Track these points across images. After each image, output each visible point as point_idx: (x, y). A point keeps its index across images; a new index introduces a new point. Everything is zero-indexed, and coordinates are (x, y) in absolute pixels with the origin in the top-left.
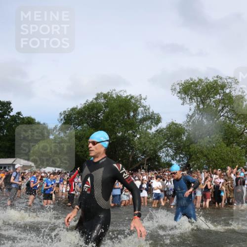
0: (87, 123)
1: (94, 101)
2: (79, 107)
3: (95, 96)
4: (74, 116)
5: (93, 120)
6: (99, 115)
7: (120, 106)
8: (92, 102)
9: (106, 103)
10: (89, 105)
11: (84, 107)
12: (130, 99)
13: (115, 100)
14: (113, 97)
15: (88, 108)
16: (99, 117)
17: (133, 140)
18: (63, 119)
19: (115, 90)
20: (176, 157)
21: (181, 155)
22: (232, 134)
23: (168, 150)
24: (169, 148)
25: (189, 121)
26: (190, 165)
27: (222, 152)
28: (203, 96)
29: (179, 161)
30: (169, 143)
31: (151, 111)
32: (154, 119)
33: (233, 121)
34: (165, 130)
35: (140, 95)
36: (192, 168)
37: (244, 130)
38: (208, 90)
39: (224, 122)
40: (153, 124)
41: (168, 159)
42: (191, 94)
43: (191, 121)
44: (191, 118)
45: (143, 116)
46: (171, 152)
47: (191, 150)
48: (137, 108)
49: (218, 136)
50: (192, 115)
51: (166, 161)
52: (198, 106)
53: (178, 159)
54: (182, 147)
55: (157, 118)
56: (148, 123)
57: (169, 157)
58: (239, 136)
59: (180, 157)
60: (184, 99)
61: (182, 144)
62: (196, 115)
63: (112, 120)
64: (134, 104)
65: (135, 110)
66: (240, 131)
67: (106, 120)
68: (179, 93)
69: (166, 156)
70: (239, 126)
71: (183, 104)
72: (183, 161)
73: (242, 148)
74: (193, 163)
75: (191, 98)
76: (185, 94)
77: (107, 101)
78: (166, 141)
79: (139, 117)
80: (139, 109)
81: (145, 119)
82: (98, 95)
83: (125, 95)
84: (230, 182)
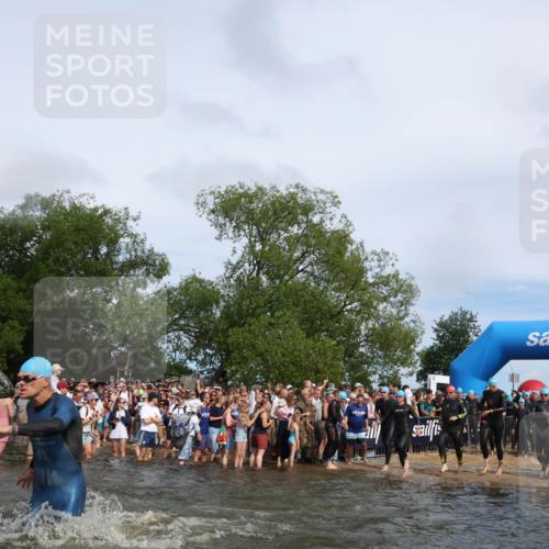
1: (19, 212)
3: (21, 202)
5: (14, 255)
6: (28, 244)
7: (78, 229)
8: (13, 213)
9: (46, 220)
10: (6, 220)
12: (101, 215)
13: (67, 214)
14: (64, 208)
16: (27, 249)
19: (68, 192)
20: (197, 353)
21: (208, 351)
22: (319, 310)
23: (179, 338)
24: (181, 333)
25: (231, 276)
26: (225, 372)
27: (295, 350)
28: (263, 225)
29: (203, 363)
30: (182, 322)
31: (147, 246)
32: (154, 265)
33: (323, 284)
34: (175, 293)
35: (126, 209)
36: (230, 378)
37: (345, 305)
38: (275, 213)
39: (304, 284)
40: (151, 275)
41: (180, 356)
42: (238, 218)
43: (235, 276)
44: (234, 271)
45: (128, 256)
46: (187, 342)
47: (230, 340)
48: (118, 237)
49: (290, 315)
50: (238, 263)
51: (174, 360)
52: (252, 246)
53: (200, 357)
54: (210, 333)
55: (160, 264)
56: (140, 272)
57: (181, 352)
58: (333, 317)
59: (206, 354)
60: (221, 227)
61: (212, 326)
62: (247, 265)
63: (57, 261)
64: (111, 228)
65: (113, 242)
66: (336, 306)
67: (44, 260)
68: (213, 211)
69: (175, 351)
70: (334, 297)
71: (219, 238)
72: (211, 363)
73: (338, 343)
74: (233, 368)
75: (238, 228)
76: (226, 217)
77: (48, 215)
78: (177, 316)
79: (121, 258)
80: (122, 240)
81: (132, 265)
82: (29, 199)
83: (92, 206)
84: (308, 414)
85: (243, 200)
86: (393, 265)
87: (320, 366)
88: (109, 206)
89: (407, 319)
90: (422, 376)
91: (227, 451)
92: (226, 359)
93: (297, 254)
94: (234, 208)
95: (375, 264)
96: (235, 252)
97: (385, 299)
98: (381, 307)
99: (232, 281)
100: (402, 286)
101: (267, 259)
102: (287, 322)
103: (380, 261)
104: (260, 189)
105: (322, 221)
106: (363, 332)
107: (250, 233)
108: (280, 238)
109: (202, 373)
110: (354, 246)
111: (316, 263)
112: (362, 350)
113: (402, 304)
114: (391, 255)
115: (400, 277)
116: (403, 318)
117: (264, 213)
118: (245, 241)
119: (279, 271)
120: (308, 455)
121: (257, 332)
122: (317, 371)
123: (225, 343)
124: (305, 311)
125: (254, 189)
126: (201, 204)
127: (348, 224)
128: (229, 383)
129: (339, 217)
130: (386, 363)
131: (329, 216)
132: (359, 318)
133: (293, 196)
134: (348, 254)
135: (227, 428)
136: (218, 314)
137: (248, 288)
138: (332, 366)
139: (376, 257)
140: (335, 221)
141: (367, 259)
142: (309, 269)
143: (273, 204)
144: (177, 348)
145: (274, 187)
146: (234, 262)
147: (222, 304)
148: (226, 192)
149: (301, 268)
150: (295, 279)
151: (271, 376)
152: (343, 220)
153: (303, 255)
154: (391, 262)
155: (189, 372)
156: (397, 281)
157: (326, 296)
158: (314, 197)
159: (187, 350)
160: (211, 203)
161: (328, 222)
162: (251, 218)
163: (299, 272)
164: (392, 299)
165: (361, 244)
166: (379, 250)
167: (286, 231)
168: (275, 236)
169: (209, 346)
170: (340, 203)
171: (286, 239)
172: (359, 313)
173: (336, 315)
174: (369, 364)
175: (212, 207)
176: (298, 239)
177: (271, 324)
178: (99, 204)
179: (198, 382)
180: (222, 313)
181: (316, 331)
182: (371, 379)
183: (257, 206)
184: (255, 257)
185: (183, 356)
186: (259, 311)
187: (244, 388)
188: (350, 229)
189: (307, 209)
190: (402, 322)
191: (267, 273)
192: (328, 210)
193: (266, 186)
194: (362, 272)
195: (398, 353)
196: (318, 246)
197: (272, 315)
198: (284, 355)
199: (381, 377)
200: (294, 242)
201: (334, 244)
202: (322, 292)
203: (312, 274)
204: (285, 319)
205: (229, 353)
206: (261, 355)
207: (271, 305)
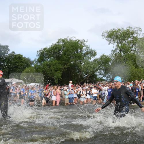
0: (54, 57)
1: (57, 44)
2: (48, 48)
3: (57, 41)
4: (45, 53)
5: (57, 55)
6: (60, 51)
7: (72, 46)
8: (56, 44)
9: (64, 45)
10: (54, 46)
11: (51, 48)
12: (78, 42)
13: (69, 43)
14: (68, 41)
15: (53, 48)
16: (60, 53)
17: (80, 66)
18: (39, 55)
19: (69, 37)
20: (106, 75)
23: (101, 71)
25: (113, 54)
29: (107, 77)
31: (90, 48)
32: (92, 53)
34: (99, 60)
35: (84, 39)
40: (92, 56)
42: (114, 38)
44: (114, 52)
45: (86, 52)
46: (103, 72)
47: (114, 71)
51: (100, 77)
52: (118, 45)
55: (94, 53)
56: (89, 55)
57: (101, 75)
59: (108, 75)
61: (109, 68)
62: (117, 50)
63: (68, 55)
64: (81, 45)
65: (81, 48)
67: (65, 55)
68: (107, 37)
71: (109, 44)
72: (110, 77)
75: (114, 41)
76: (110, 38)
77: (64, 43)
78: (100, 66)
79: (84, 52)
80: (83, 47)
81: (87, 54)
82: (59, 40)
83: (75, 40)
88: (79, 39)
93: (131, 46)
94: (112, 35)
108: (126, 42)
109: (107, 80)
119: (126, 51)
124: (134, 61)
126: (103, 35)
137: (118, 56)
146: (114, 50)
147: (111, 61)
153: (133, 46)
155: (104, 80)
159: (103, 74)
160: (106, 35)
162: (117, 38)
163: (132, 50)
167: (127, 40)
168: (124, 41)
169: (109, 73)
178: (77, 39)
180: (112, 64)
184: (119, 48)
191: (123, 52)
200: (130, 43)
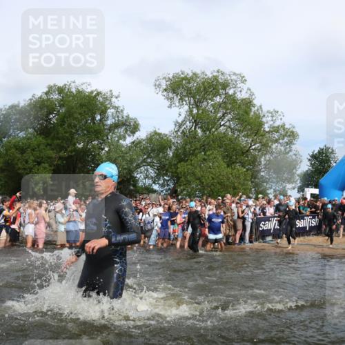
0: (34, 129)
1: (45, 97)
2: (22, 104)
3: (46, 90)
4: (14, 117)
5: (43, 123)
6: (51, 116)
7: (82, 105)
8: (40, 98)
9: (62, 100)
10: (37, 102)
11: (29, 105)
12: (95, 96)
13: (74, 96)
14: (72, 92)
15: (35, 106)
16: (50, 119)
17: (99, 154)
19: (74, 82)
20: (159, 179)
21: (165, 177)
22: (235, 150)
23: (147, 170)
24: (149, 167)
25: (178, 131)
26: (177, 190)
27: (220, 175)
28: (198, 97)
29: (162, 186)
30: (149, 160)
31: (125, 114)
32: (130, 125)
33: (236, 133)
34: (144, 142)
35: (111, 91)
36: (180, 194)
37: (251, 147)
38: (205, 89)
39: (224, 133)
40: (128, 132)
41: (148, 182)
42: (181, 93)
43: (181, 130)
44: (180, 127)
45: (113, 121)
46: (152, 173)
47: (179, 170)
48: (106, 109)
49: (216, 153)
50: (182, 122)
51: (145, 184)
52: (191, 111)
53: (161, 182)
54: (167, 166)
55: (134, 125)
56: (121, 130)
57: (149, 179)
58: (243, 153)
59: (164, 180)
60: (171, 99)
61: (167, 162)
62: (188, 123)
63: (70, 125)
64: (102, 104)
65: (103, 112)
66: (245, 147)
67: (61, 125)
68: (166, 90)
69: (145, 178)
70: (244, 141)
71: (170, 107)
72: (168, 185)
73: (247, 170)
74: (182, 188)
75: (181, 99)
76: (174, 93)
77: (63, 97)
78: (145, 157)
79: (109, 122)
80: (109, 110)
81: (116, 126)
82: (50, 88)
83: (89, 90)
84: (229, 215)
85: (184, 82)
86: (281, 119)
87: (236, 184)
88: (100, 89)
89: (291, 153)
90: (301, 189)
91: (180, 239)
92: (177, 183)
93: (220, 115)
94: (179, 87)
95: (270, 119)
96: (180, 115)
97: (276, 141)
98: (274, 146)
99: (179, 134)
100: (287, 132)
101: (201, 119)
102: (215, 158)
103: (272, 117)
104: (195, 74)
105: (235, 93)
106: (263, 163)
107: (190, 103)
108: (208, 105)
109: (162, 191)
110: (256, 108)
111: (232, 120)
112: (262, 174)
113: (287, 144)
114: (279, 113)
115: (286, 127)
116: (288, 153)
117: (198, 89)
118: (186, 107)
119: (208, 125)
120: (230, 240)
121: (196, 165)
122: (235, 188)
123: (176, 172)
124: (226, 150)
125: (191, 74)
126: (157, 86)
127: (252, 94)
128: (180, 197)
129: (245, 90)
130: (277, 182)
131: (240, 89)
132: (260, 153)
133: (216, 78)
134: (252, 113)
135: (178, 225)
136: (171, 154)
137: (189, 137)
138: (243, 184)
139: (270, 115)
140: (243, 92)
141: (264, 116)
142: (228, 124)
143: (203, 83)
144: (146, 177)
145: (203, 73)
146: (180, 121)
147: (173, 148)
148: (173, 77)
149: (222, 123)
150: (219, 131)
151: (206, 192)
152: (249, 92)
153: (223, 115)
154: (279, 118)
155: (154, 191)
156: (284, 130)
157: (239, 141)
158: (229, 78)
159: (152, 178)
160: (164, 84)
161: (238, 93)
162: (190, 93)
163: (221, 126)
164: (281, 141)
165: (261, 106)
166: (272, 110)
167: (212, 100)
168: (205, 103)
169: (166, 175)
170: (246, 80)
171: (212, 105)
172: (260, 150)
173: (246, 152)
174: (267, 183)
175: (165, 87)
176: (220, 105)
177: (204, 159)
178: (93, 89)
179: (160, 197)
180: (173, 153)
181: (233, 163)
182: (269, 192)
183: (193, 85)
184: (193, 118)
185: (150, 181)
186: (197, 151)
187: (188, 200)
188: (253, 97)
189: (225, 86)
190: (288, 156)
191: (201, 128)
192: (239, 86)
193: (198, 72)
194: (261, 124)
195: (286, 175)
196: (232, 109)
197: (205, 154)
198: (213, 178)
199: (275, 191)
200: (217, 107)
201: (243, 107)
202: (236, 138)
203: (229, 127)
204: (213, 156)
205: (178, 178)
206: (199, 179)
207: (204, 147)
